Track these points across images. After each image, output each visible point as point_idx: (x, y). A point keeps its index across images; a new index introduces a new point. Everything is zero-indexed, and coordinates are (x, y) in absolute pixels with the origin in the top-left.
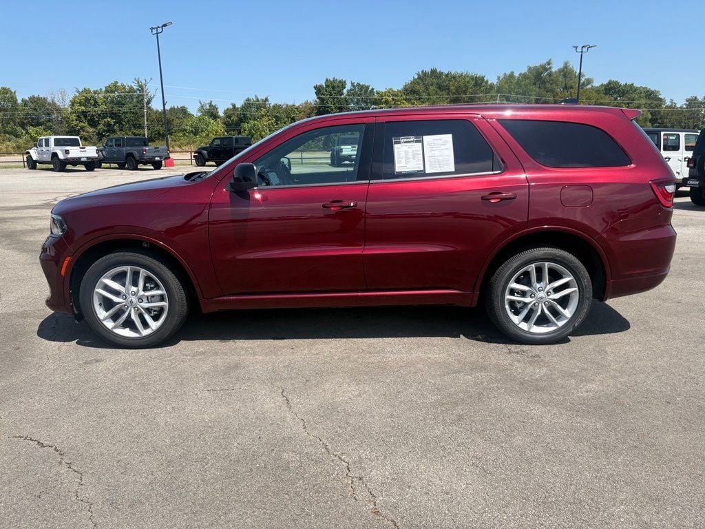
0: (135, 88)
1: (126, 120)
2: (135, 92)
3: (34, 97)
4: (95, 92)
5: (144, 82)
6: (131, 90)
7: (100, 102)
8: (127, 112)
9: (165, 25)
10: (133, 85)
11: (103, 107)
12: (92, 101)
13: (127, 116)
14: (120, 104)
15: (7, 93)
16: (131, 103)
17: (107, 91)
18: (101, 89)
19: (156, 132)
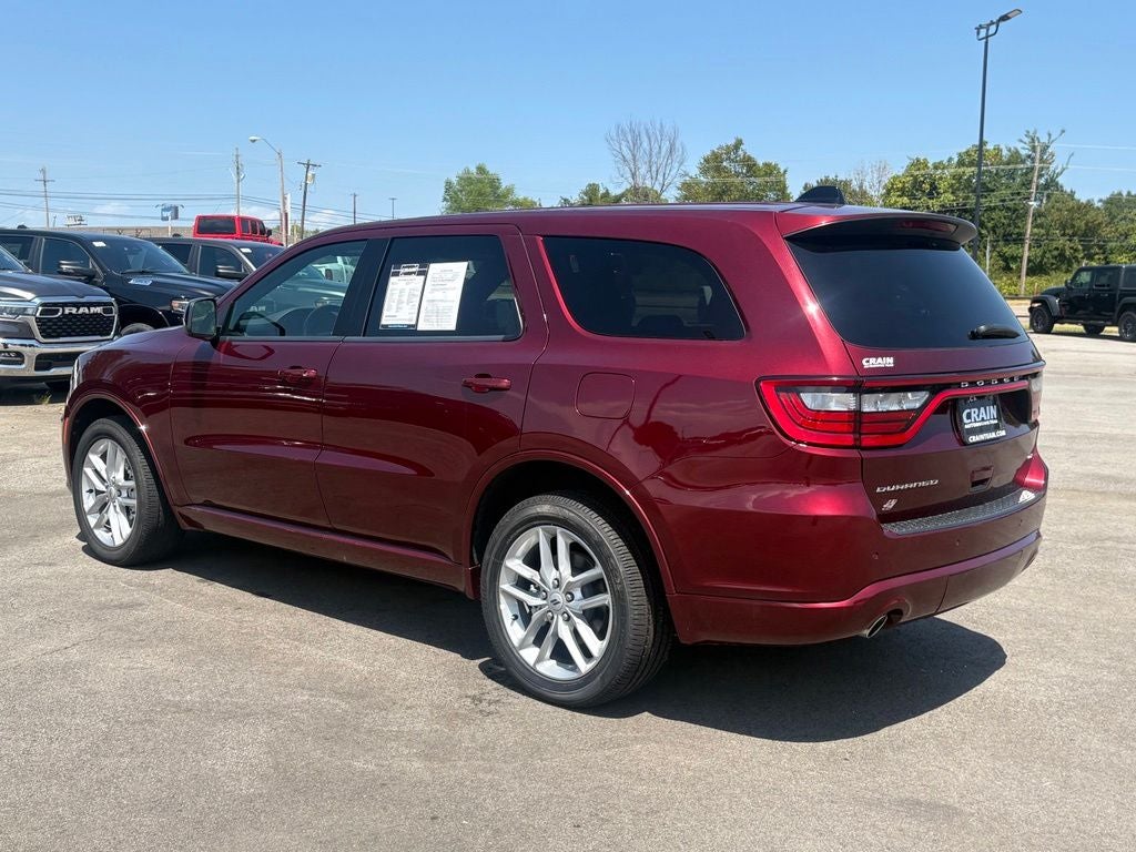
0: (1024, 153)
1: (990, 225)
2: (1023, 162)
3: (827, 180)
4: (936, 167)
5: (1044, 139)
6: (1015, 157)
7: (942, 186)
8: (994, 209)
9: (1005, 18)
10: (1019, 146)
11: (947, 198)
12: (926, 186)
13: (994, 215)
14: (985, 190)
15: (771, 174)
16: (1008, 187)
17: (961, 163)
18: (950, 159)
19: (1056, 253)
